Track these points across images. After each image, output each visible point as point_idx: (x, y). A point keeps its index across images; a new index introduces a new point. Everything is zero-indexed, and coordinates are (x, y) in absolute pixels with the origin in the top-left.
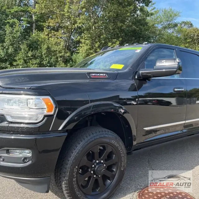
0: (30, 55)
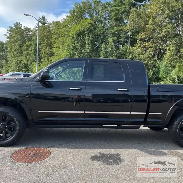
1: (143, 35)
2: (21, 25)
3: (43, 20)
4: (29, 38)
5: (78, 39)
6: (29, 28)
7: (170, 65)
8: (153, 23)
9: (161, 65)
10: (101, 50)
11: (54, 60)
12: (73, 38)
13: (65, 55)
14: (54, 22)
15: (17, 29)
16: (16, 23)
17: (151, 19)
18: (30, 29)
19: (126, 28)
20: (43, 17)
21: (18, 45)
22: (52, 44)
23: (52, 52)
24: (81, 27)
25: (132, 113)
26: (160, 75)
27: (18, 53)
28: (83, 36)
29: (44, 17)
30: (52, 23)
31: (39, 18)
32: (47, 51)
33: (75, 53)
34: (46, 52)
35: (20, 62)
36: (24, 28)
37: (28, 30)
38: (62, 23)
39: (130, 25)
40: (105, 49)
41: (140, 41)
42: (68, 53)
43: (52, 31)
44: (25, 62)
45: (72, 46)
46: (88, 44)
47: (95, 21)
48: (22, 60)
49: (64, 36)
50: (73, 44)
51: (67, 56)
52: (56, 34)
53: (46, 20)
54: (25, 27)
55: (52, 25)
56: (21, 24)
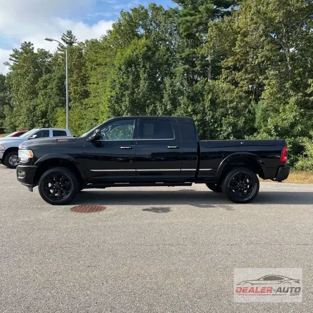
0: (190, 111)
1: (230, 62)
2: (32, 46)
3: (69, 38)
4: (47, 68)
5: (128, 71)
6: (47, 50)
7: (271, 108)
8: (242, 44)
9: (257, 108)
10: (165, 88)
11: (91, 105)
12: (120, 69)
13: (109, 97)
14: (87, 40)
15: (27, 53)
16: (23, 42)
17: (239, 37)
18: (48, 52)
19: (203, 51)
20: (69, 33)
21: (29, 80)
22: (86, 77)
23: (87, 91)
24: (133, 52)
25: (182, 170)
26: (257, 124)
27: (29, 93)
28: (135, 66)
29: (71, 32)
30: (84, 42)
31: (63, 35)
32: (79, 89)
33: (124, 93)
34: (77, 91)
35: (34, 108)
36: (38, 51)
37: (44, 54)
38: (101, 42)
39: (208, 47)
40: (171, 86)
41: (226, 71)
42: (113, 94)
43: (85, 56)
44: (42, 107)
45: (119, 82)
46: (144, 79)
47: (154, 39)
48: (37, 106)
49: (106, 64)
50: (121, 80)
51: (112, 99)
52: (92, 62)
53: (75, 37)
54: (39, 49)
55: (85, 46)
56: (32, 44)
